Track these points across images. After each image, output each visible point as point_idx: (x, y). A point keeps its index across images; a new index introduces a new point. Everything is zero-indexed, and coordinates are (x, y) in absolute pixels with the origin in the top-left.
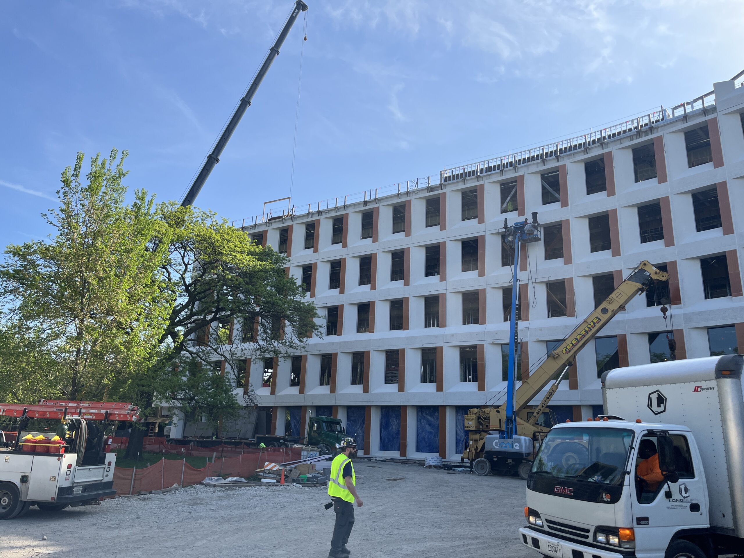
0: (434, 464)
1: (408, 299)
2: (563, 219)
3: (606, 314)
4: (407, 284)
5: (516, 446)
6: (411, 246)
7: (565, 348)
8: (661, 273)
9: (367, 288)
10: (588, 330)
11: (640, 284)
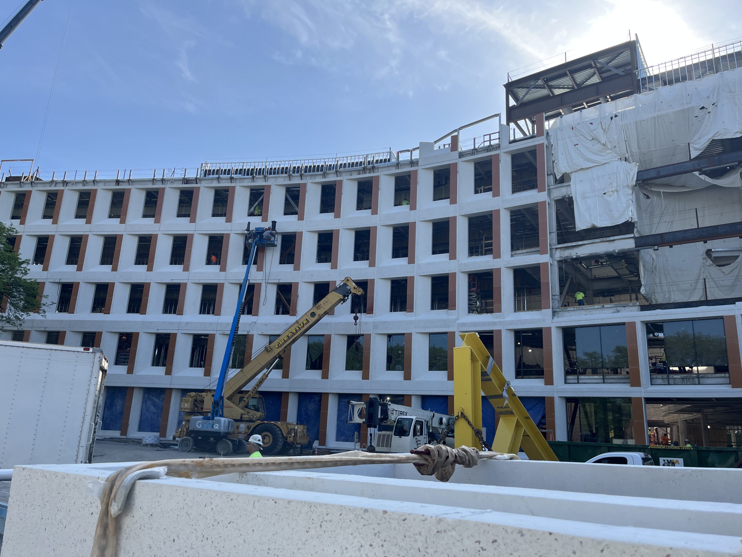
0: (150, 442)
1: (149, 284)
2: (298, 231)
3: (314, 317)
4: (150, 269)
5: (216, 426)
6: (159, 233)
7: (278, 343)
8: (358, 289)
9: (108, 268)
10: (298, 330)
11: (342, 296)
